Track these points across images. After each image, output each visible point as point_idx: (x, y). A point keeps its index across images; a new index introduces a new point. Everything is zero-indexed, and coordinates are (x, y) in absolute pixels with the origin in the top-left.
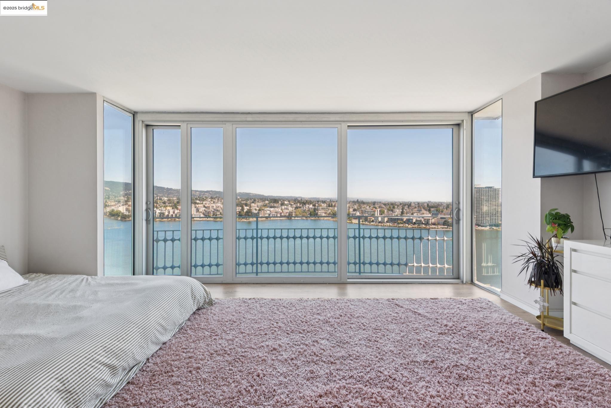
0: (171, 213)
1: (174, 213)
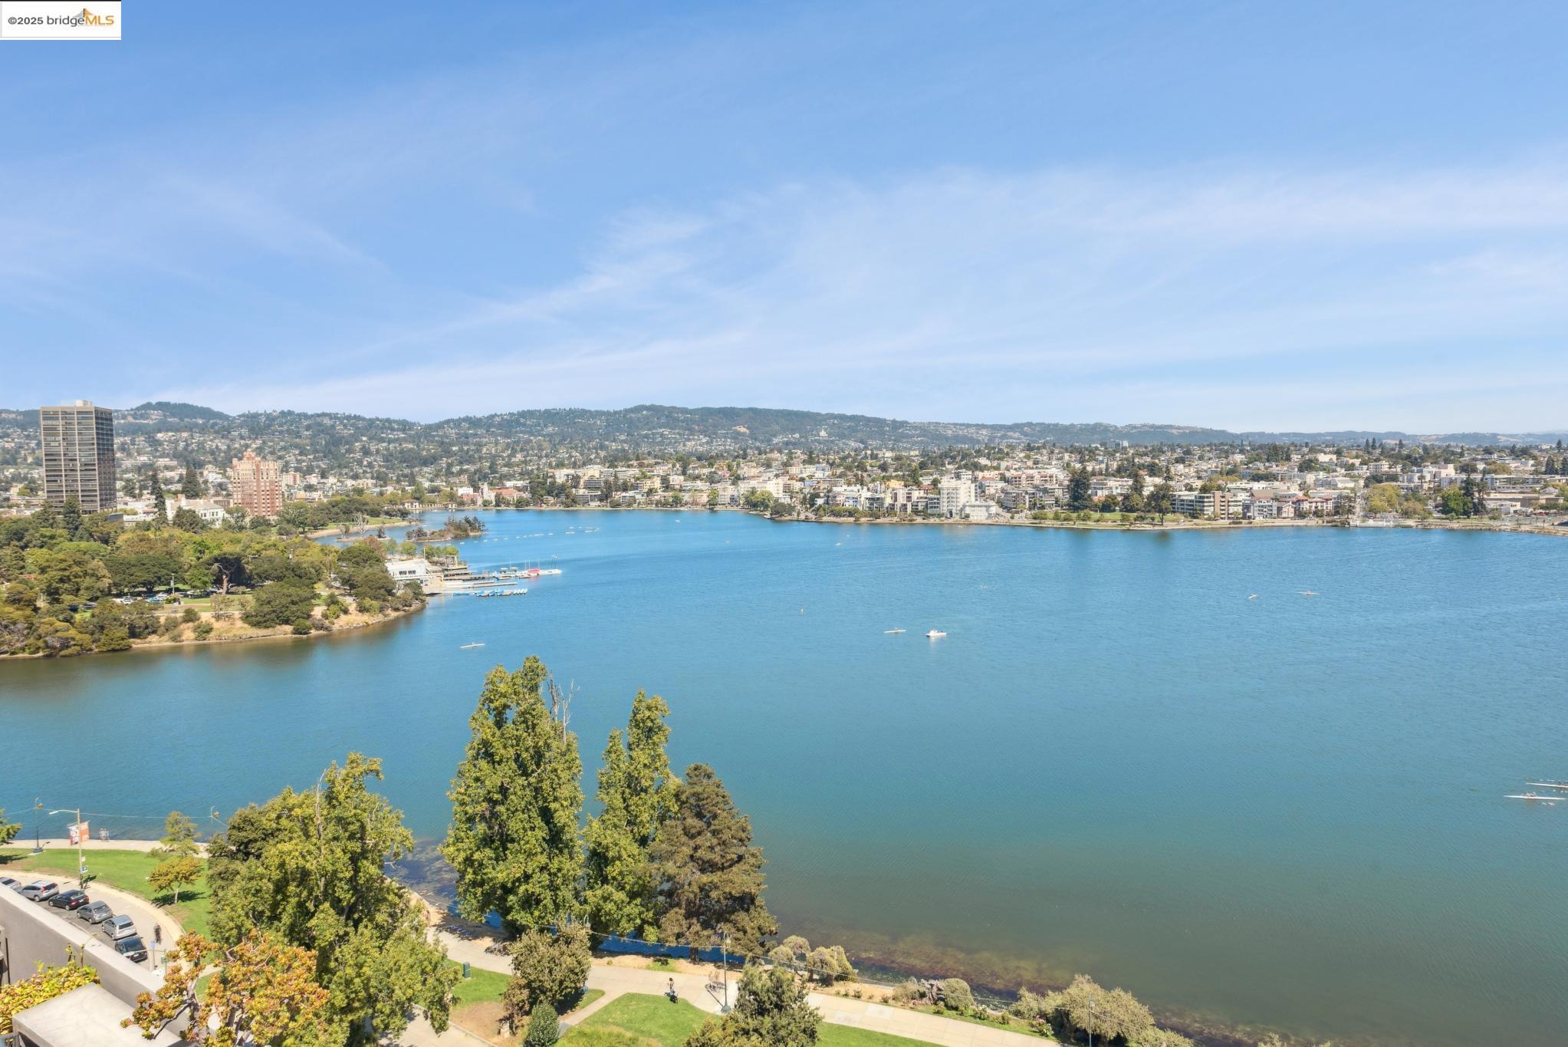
0: (901, 500)
1: (909, 498)
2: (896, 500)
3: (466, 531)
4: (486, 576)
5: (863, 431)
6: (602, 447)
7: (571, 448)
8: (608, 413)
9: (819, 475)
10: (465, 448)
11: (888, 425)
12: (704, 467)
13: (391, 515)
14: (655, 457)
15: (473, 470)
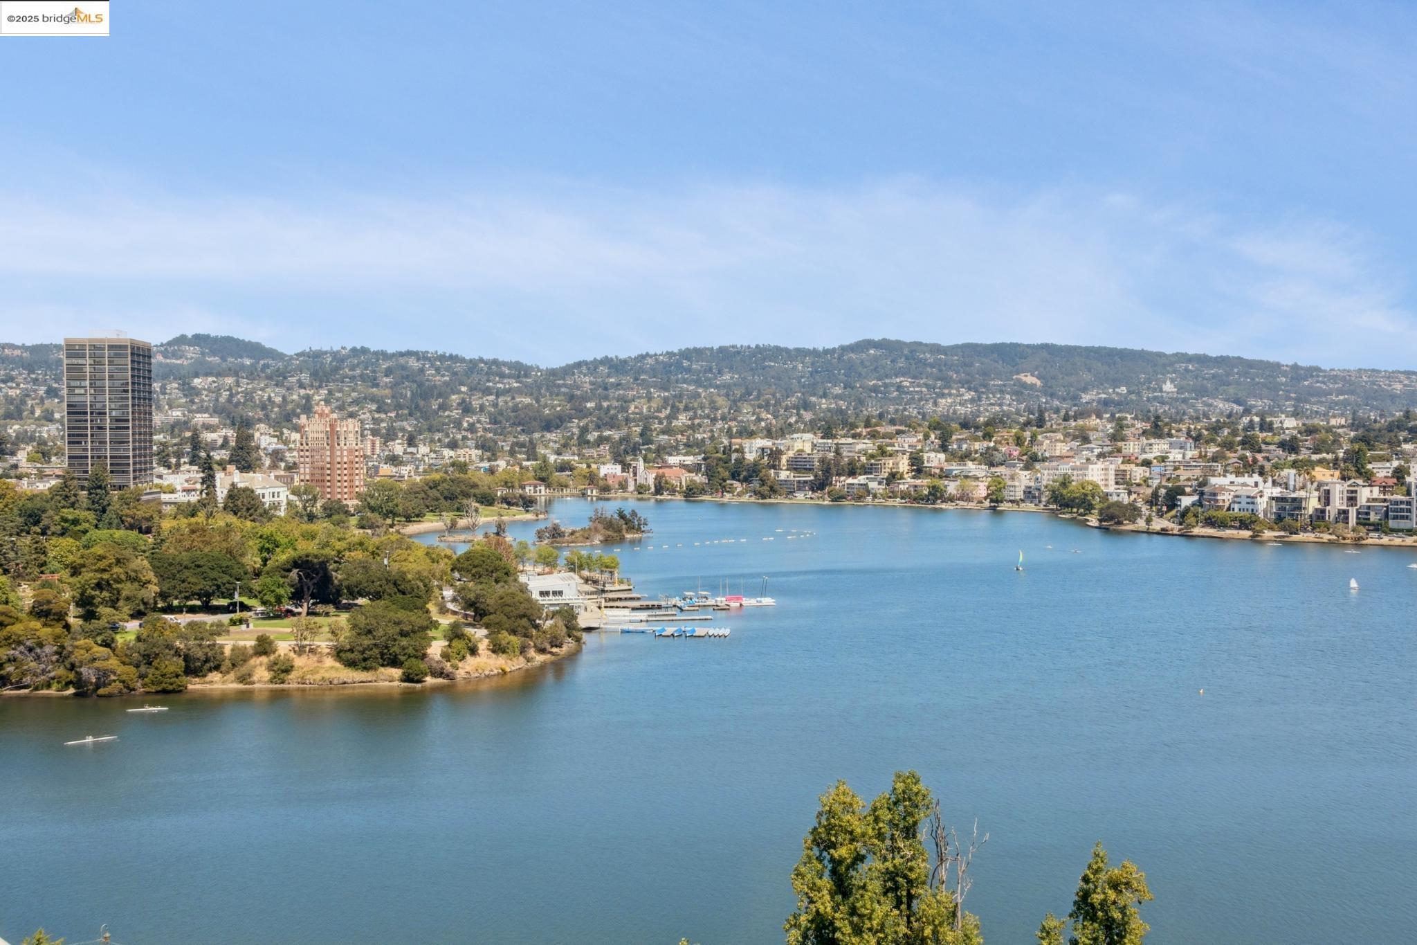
2: (1327, 503)
3: (620, 531)
4: (663, 603)
5: (1238, 383)
6: (806, 406)
7: (760, 407)
8: (814, 353)
9: (1176, 455)
10: (605, 404)
11: (1285, 374)
12: (976, 439)
13: (509, 504)
14: (892, 422)
15: (617, 437)
